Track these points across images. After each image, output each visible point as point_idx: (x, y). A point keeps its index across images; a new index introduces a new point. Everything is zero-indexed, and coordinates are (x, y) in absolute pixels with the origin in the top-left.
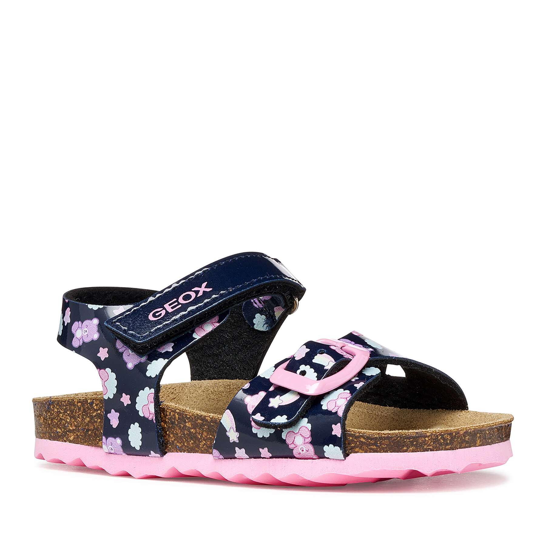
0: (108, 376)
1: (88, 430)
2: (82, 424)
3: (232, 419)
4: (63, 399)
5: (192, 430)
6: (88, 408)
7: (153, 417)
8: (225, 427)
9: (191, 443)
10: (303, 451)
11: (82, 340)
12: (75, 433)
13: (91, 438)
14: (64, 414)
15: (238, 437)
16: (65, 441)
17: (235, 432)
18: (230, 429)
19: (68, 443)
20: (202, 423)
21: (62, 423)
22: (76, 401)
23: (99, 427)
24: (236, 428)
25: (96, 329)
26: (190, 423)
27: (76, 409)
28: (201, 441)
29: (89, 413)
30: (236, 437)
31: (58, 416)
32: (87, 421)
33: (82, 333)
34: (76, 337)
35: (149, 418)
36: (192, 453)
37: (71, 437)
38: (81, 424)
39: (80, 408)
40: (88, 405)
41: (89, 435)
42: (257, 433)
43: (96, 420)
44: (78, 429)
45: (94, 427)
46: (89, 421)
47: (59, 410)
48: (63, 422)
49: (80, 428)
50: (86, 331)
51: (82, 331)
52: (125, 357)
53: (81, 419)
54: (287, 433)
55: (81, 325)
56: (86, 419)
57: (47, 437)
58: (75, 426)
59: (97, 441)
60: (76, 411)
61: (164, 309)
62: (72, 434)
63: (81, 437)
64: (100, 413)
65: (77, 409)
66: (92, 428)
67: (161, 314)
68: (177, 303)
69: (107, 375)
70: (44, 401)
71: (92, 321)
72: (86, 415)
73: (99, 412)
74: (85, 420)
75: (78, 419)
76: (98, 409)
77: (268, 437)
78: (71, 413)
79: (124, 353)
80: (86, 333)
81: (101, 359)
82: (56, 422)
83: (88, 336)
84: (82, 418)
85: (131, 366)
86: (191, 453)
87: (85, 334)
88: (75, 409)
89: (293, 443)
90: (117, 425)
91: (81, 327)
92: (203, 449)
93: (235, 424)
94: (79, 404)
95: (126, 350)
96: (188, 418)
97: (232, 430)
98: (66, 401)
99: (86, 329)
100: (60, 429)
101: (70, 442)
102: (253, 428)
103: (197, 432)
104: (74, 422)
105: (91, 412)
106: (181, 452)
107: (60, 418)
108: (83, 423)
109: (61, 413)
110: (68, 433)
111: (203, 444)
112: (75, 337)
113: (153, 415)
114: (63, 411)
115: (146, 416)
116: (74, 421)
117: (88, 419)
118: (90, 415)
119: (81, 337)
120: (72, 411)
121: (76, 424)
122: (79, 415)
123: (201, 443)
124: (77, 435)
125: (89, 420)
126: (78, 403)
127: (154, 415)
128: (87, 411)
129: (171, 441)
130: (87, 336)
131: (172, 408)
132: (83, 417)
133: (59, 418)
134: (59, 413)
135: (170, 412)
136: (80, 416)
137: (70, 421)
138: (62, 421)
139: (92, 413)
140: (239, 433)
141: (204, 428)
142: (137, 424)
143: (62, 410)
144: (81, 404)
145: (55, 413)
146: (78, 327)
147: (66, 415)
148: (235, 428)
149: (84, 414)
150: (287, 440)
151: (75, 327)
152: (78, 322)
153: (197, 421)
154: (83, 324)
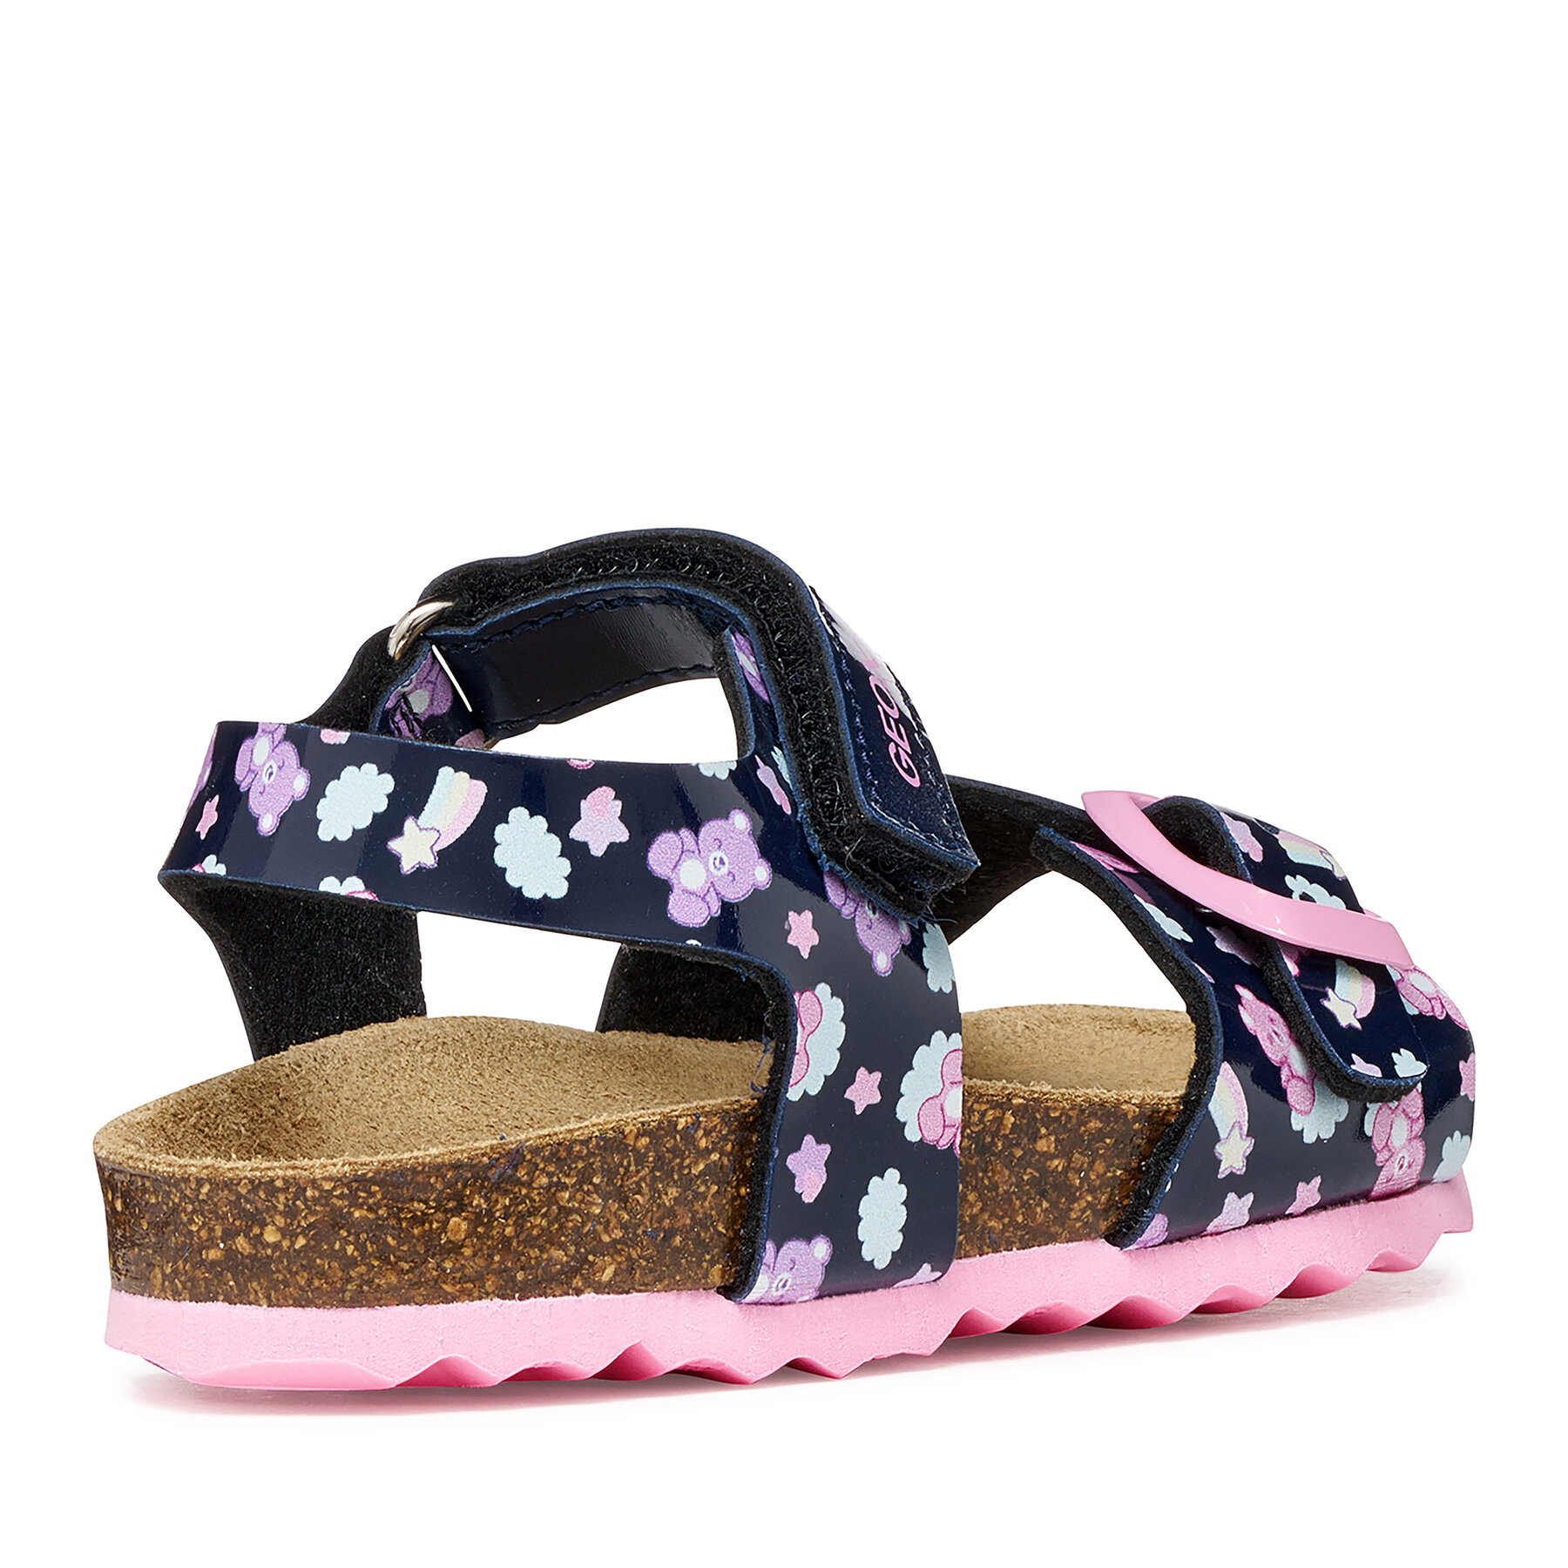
0: (821, 1015)
1: (670, 1234)
2: (650, 1214)
3: (1240, 1094)
4: (577, 1133)
5: (1056, 1162)
6: (674, 1151)
7: (955, 1135)
8: (1217, 1126)
9: (1042, 1211)
10: (1401, 1167)
11: (714, 894)
12: (619, 1252)
13: (683, 1261)
14: (578, 1190)
15: (1247, 1154)
16: (578, 1292)
17: (1244, 1137)
18: (1231, 1131)
19: (593, 1294)
20: (1101, 1129)
21: (571, 1224)
22: (631, 1131)
23: (713, 1213)
24: (1248, 1122)
25: (753, 850)
26: (1053, 1139)
27: (629, 1163)
28: (1081, 1197)
29: (676, 1168)
30: (1241, 1157)
31: (552, 1199)
32: (670, 1201)
33: (708, 871)
34: (685, 891)
35: (942, 1142)
36: (1036, 1248)
37: (607, 1271)
38: (645, 1216)
39: (646, 1155)
40: (675, 1138)
41: (677, 1250)
42: (1302, 1130)
43: (702, 1189)
44: (634, 1234)
45: (693, 1218)
46: (675, 1199)
47: (555, 1179)
48: (571, 1221)
49: (640, 1232)
50: (722, 862)
51: (706, 864)
52: (863, 934)
53: (647, 1197)
54: (1376, 1112)
55: (693, 842)
56: (666, 1194)
57: (490, 1290)
58: (624, 1227)
59: (702, 1267)
60: (627, 1169)
62: (606, 1258)
63: (644, 1263)
64: (720, 1158)
65: (633, 1163)
66: (688, 1221)
67: (907, 761)
69: (819, 1010)
70: (483, 1155)
71: (730, 821)
72: (664, 1177)
73: (715, 1157)
74: (664, 1197)
75: (637, 1197)
76: (710, 1147)
77: (1330, 1138)
78: (606, 1180)
79: (857, 919)
80: (724, 870)
81: (802, 954)
82: (544, 1223)
83: (734, 876)
84: (650, 1191)
85: (885, 965)
86: (1033, 1246)
87: (719, 874)
88: (625, 1163)
89: (1385, 1143)
91: (694, 848)
92: (1078, 1225)
93: (1248, 1111)
94: (644, 1141)
95: (859, 909)
96: (1048, 1121)
97: (1237, 1130)
98: (591, 1138)
99: (719, 854)
100: (562, 1246)
101: (600, 1289)
102: (1293, 1113)
103: (1072, 1165)
104: (620, 1212)
105: (687, 1162)
106: (996, 1251)
107: (561, 1208)
108: (655, 1209)
109: (565, 1187)
110: (591, 1258)
111: (1085, 1204)
112: (675, 890)
113: (954, 1130)
114: (575, 1179)
115: (930, 1138)
116: (618, 1209)
117: (673, 1192)
118: (681, 1175)
119: (709, 885)
120: (610, 1174)
121: (626, 1217)
122: (638, 1184)
123: (1076, 1205)
124: (629, 1258)
125: (677, 1195)
126: (636, 1138)
127: (960, 1130)
128: (670, 1162)
129: (967, 1219)
130: (731, 878)
131: (992, 1095)
132: (653, 1188)
133: (555, 1207)
134: (555, 1191)
135: (986, 1110)
136: (643, 1185)
137: (601, 1211)
138: (571, 1218)
139: (689, 1166)
140: (1253, 1141)
141: (1098, 1149)
142: (893, 1174)
143: (568, 1176)
144: (651, 1142)
145: (539, 1194)
146: (679, 852)
147: (588, 1193)
148: (1247, 1124)
149: (658, 1174)
150: (1374, 1139)
151: (664, 853)
152: (676, 831)
153: (1085, 1127)
154: (702, 835)
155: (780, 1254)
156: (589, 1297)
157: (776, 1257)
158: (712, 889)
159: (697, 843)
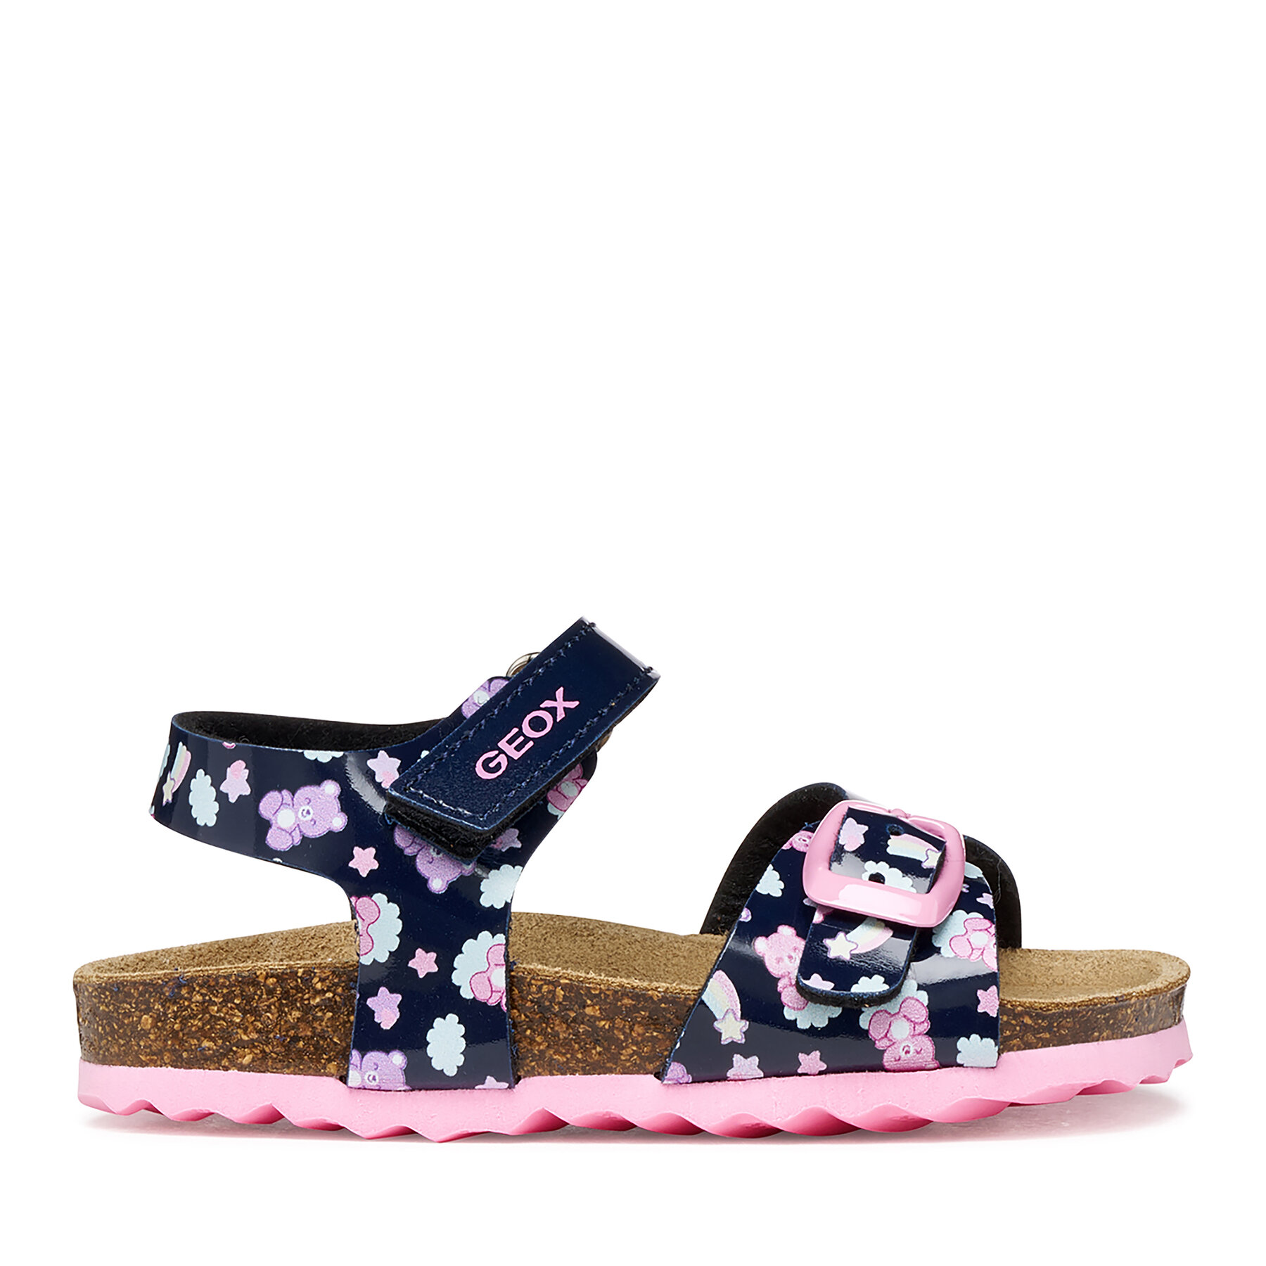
0: (379, 912)
1: (296, 1039)
2: (278, 1026)
3: (732, 991)
4: (223, 971)
5: (603, 1023)
6: (297, 988)
7: (501, 998)
8: (712, 1010)
9: (597, 1052)
10: (907, 1052)
11: (298, 832)
12: (256, 1047)
13: (306, 1057)
14: (224, 1006)
15: (744, 1030)
16: (226, 1069)
17: (739, 1020)
18: (725, 1014)
19: (236, 1071)
20: (634, 1005)
21: (219, 1027)
22: (261, 973)
23: (329, 1029)
24: (741, 1010)
25: (336, 805)
26: (597, 1008)
27: (262, 992)
28: (627, 1047)
29: (299, 999)
30: (739, 1032)
31: (205, 1010)
32: (294, 1019)
33: (297, 817)
34: (279, 828)
35: (490, 1001)
36: (596, 1075)
37: (246, 1058)
38: (275, 1027)
39: (275, 989)
40: (297, 981)
41: (300, 1051)
42: (796, 1020)
43: (320, 1014)
44: (267, 1037)
45: (314, 1032)
46: (298, 1018)
47: (207, 998)
48: (219, 1025)
49: (271, 1036)
50: (308, 812)
51: (296, 813)
52: (422, 866)
53: (276, 1015)
54: (872, 1014)
55: (290, 799)
56: (291, 1015)
57: (167, 1062)
58: (259, 1032)
59: (321, 1062)
60: (260, 997)
61: (502, 752)
62: (246, 1050)
63: (275, 1056)
64: (333, 997)
65: (264, 993)
66: (309, 1033)
67: (499, 763)
68: (522, 738)
69: (377, 909)
70: (159, 979)
71: (321, 788)
72: (290, 1004)
73: (329, 995)
74: (289, 1016)
75: (268, 1014)
76: (325, 989)
77: (823, 1028)
78: (244, 1001)
79: (418, 856)
80: (309, 817)
81: (361, 874)
82: (200, 1024)
83: (315, 823)
84: (278, 1012)
85: (439, 887)
86: (594, 1074)
87: (305, 819)
88: (258, 992)
89: (886, 1035)
90: (395, 1021)
91: (290, 803)
92: (628, 1064)
93: (740, 1003)
94: (271, 981)
95: (424, 850)
96: (592, 997)
97: (730, 1015)
98: (231, 975)
99: (307, 808)
100: (212, 1039)
101: (242, 1068)
102: (786, 1008)
103: (616, 1026)
104: (255, 1023)
105: (307, 996)
106: (564, 1074)
107: (211, 1016)
108: (282, 1023)
109: (215, 1004)
110: (234, 1049)
111: (632, 1052)
112: (273, 827)
113: (500, 994)
114: (221, 1000)
115: (481, 997)
116: (254, 1021)
117: (296, 1014)
118: (302, 1004)
119: (296, 825)
120: (248, 999)
121: (260, 1026)
122: (269, 1007)
123: (624, 1051)
124: (263, 1051)
125: (299, 1016)
126: (266, 978)
127: (505, 994)
128: (293, 996)
129: (536, 1052)
130: (313, 823)
131: (547, 976)
132: (280, 1010)
133: (207, 1015)
134: (208, 1005)
135: (542, 985)
136: (273, 1007)
137: (241, 1021)
138: (219, 1023)
139: (308, 999)
140: (748, 1023)
141: (636, 1017)
142: (453, 1018)
143: (217, 997)
144: (278, 981)
145: (196, 1006)
146: (279, 804)
147: (231, 1008)
148: (740, 1012)
149: (284, 1002)
150: (871, 1032)
151: (269, 804)
152: (280, 791)
153: (621, 1002)
154: (296, 795)
155: (364, 1059)
156: (233, 1072)
157: (362, 1061)
158: (297, 829)
159: (293, 799)
